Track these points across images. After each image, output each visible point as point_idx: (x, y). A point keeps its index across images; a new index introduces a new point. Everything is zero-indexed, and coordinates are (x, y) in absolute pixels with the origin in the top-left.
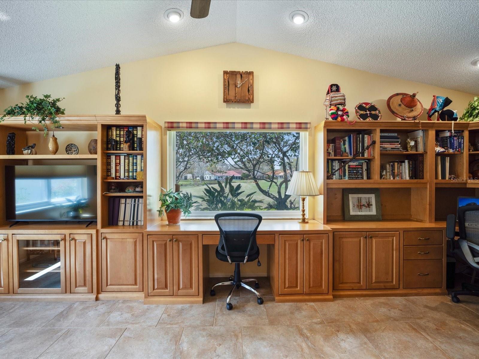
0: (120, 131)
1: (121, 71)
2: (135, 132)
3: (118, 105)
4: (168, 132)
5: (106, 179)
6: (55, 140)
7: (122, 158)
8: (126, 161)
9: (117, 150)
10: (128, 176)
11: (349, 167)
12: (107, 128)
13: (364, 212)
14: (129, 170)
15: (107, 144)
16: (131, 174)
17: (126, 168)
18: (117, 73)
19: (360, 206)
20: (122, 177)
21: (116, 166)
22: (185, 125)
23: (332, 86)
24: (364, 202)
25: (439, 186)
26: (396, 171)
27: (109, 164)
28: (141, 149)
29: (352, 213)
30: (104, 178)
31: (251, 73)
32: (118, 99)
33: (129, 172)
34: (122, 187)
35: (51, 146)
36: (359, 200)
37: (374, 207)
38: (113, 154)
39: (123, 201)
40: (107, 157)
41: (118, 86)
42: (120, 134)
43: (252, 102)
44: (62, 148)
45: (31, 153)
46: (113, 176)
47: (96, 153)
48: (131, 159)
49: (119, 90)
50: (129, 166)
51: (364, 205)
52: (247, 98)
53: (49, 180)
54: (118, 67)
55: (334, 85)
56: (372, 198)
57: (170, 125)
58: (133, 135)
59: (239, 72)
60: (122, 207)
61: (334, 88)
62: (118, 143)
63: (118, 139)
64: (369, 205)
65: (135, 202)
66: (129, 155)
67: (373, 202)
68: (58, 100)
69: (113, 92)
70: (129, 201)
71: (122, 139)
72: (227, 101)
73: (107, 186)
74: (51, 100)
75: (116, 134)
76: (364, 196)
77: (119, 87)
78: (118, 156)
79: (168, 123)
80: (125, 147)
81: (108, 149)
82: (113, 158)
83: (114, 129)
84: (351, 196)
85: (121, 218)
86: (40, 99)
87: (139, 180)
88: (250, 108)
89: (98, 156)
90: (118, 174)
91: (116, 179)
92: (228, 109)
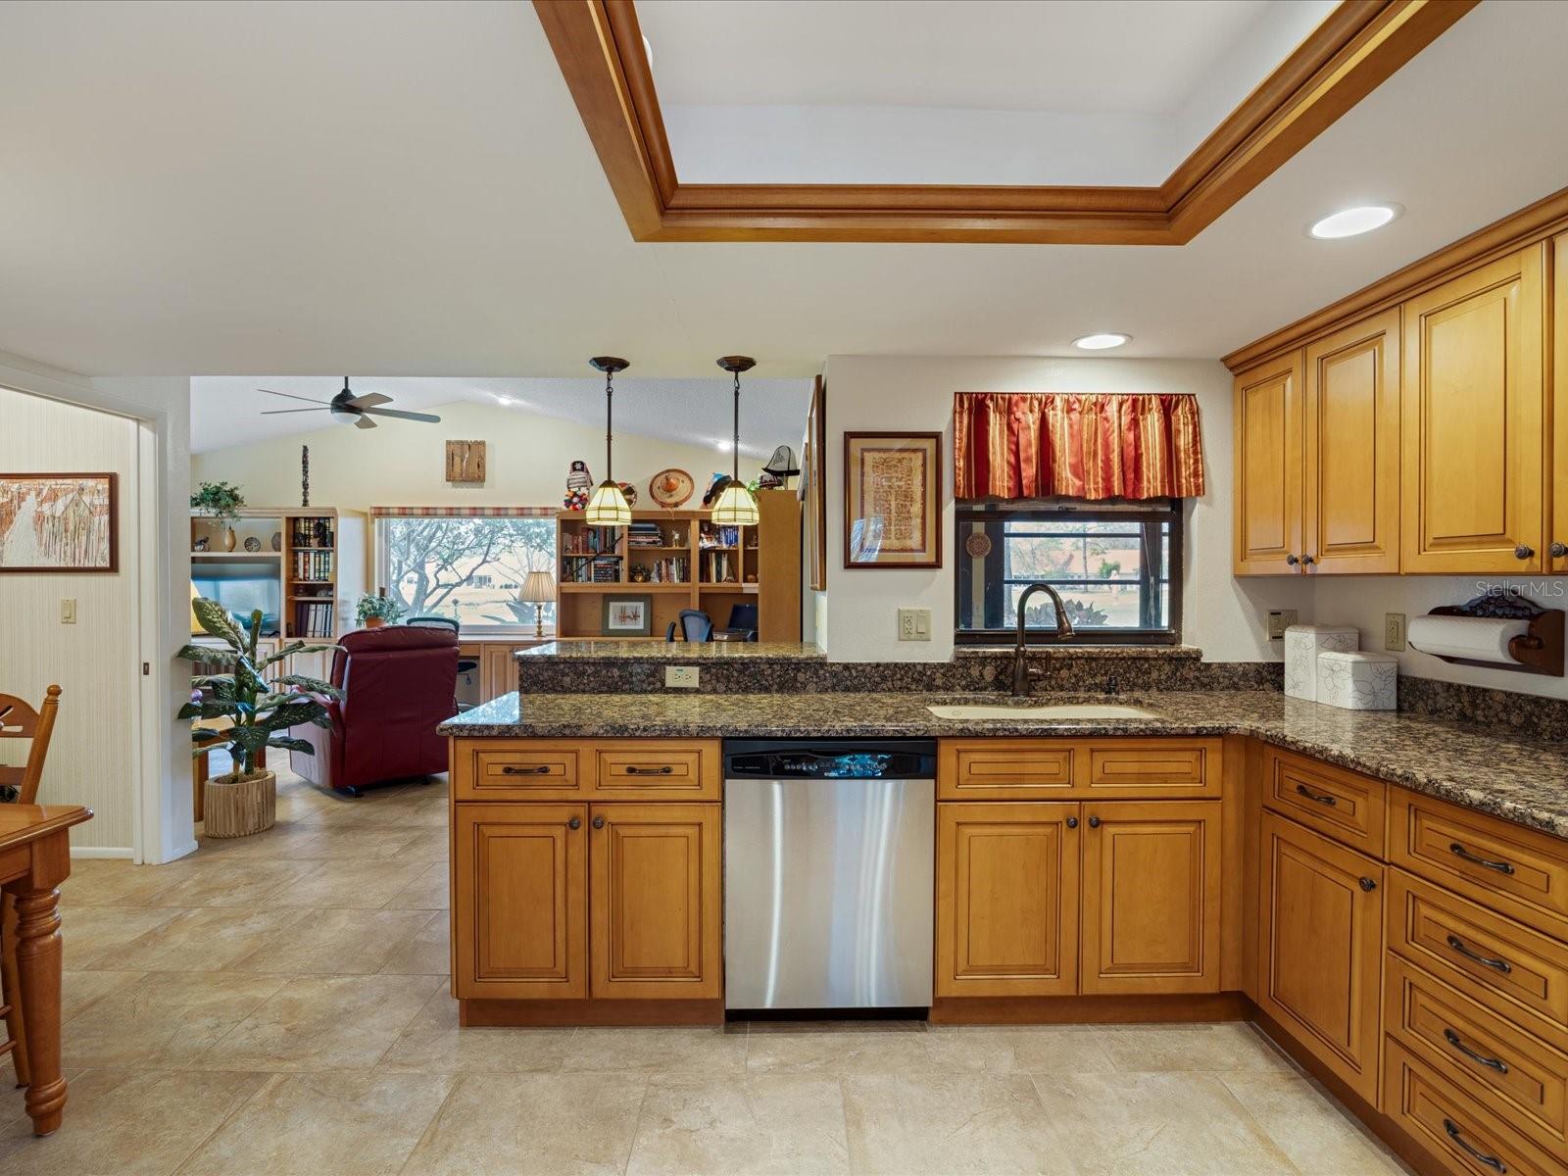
0: (309, 523)
1: (309, 454)
2: (327, 524)
3: (305, 494)
4: (376, 520)
5: (292, 580)
6: (232, 532)
7: (312, 555)
8: (317, 559)
9: (305, 546)
10: (319, 577)
11: (595, 566)
12: (293, 521)
13: (630, 626)
14: (320, 569)
15: (294, 540)
16: (322, 575)
17: (317, 567)
18: (305, 456)
19: (623, 618)
20: (312, 578)
21: (305, 565)
22: (396, 511)
23: (574, 464)
24: (629, 613)
25: (703, 591)
26: (664, 571)
27: (296, 562)
28: (332, 546)
29: (612, 626)
30: (289, 580)
31: (482, 443)
32: (305, 486)
33: (320, 572)
34: (311, 590)
35: (227, 541)
36: (623, 610)
37: (641, 619)
38: (301, 551)
39: (313, 607)
40: (293, 555)
41: (305, 472)
42: (309, 527)
43: (483, 480)
44: (240, 542)
45: (204, 550)
46: (301, 576)
47: (280, 550)
48: (322, 556)
49: (307, 476)
50: (320, 564)
51: (629, 617)
52: (477, 476)
53: (217, 582)
54: (305, 449)
55: (578, 462)
56: (641, 606)
57: (377, 511)
58: (325, 527)
59: (467, 442)
60: (312, 614)
61: (578, 466)
62: (306, 537)
63: (307, 532)
64: (636, 617)
65: (327, 608)
66: (319, 551)
67: (641, 613)
68: (236, 488)
69: (300, 478)
70: (320, 607)
71: (312, 533)
72: (450, 478)
73: (294, 589)
74: (227, 488)
75: (305, 527)
76: (630, 605)
77: (307, 472)
78: (307, 553)
79: (375, 508)
80: (314, 542)
81: (295, 545)
82: (301, 555)
83: (302, 521)
84: (612, 605)
85: (311, 628)
86: (216, 487)
87: (330, 581)
88: (482, 487)
89: (282, 555)
90: (307, 575)
91: (305, 580)
92: (454, 490)
